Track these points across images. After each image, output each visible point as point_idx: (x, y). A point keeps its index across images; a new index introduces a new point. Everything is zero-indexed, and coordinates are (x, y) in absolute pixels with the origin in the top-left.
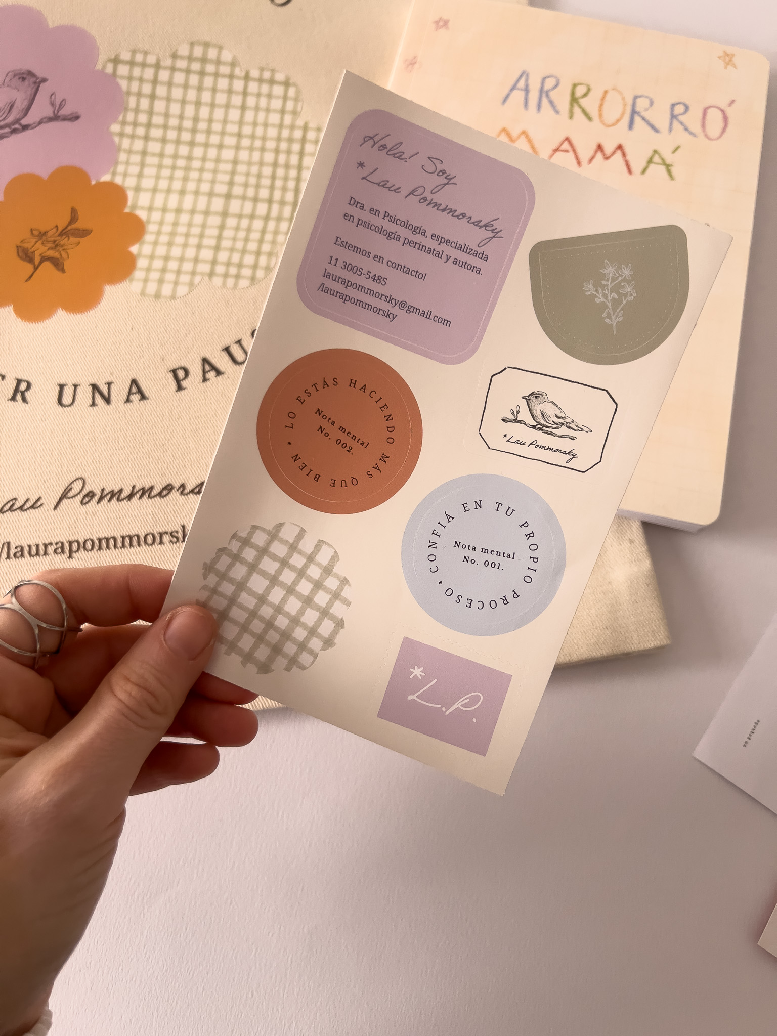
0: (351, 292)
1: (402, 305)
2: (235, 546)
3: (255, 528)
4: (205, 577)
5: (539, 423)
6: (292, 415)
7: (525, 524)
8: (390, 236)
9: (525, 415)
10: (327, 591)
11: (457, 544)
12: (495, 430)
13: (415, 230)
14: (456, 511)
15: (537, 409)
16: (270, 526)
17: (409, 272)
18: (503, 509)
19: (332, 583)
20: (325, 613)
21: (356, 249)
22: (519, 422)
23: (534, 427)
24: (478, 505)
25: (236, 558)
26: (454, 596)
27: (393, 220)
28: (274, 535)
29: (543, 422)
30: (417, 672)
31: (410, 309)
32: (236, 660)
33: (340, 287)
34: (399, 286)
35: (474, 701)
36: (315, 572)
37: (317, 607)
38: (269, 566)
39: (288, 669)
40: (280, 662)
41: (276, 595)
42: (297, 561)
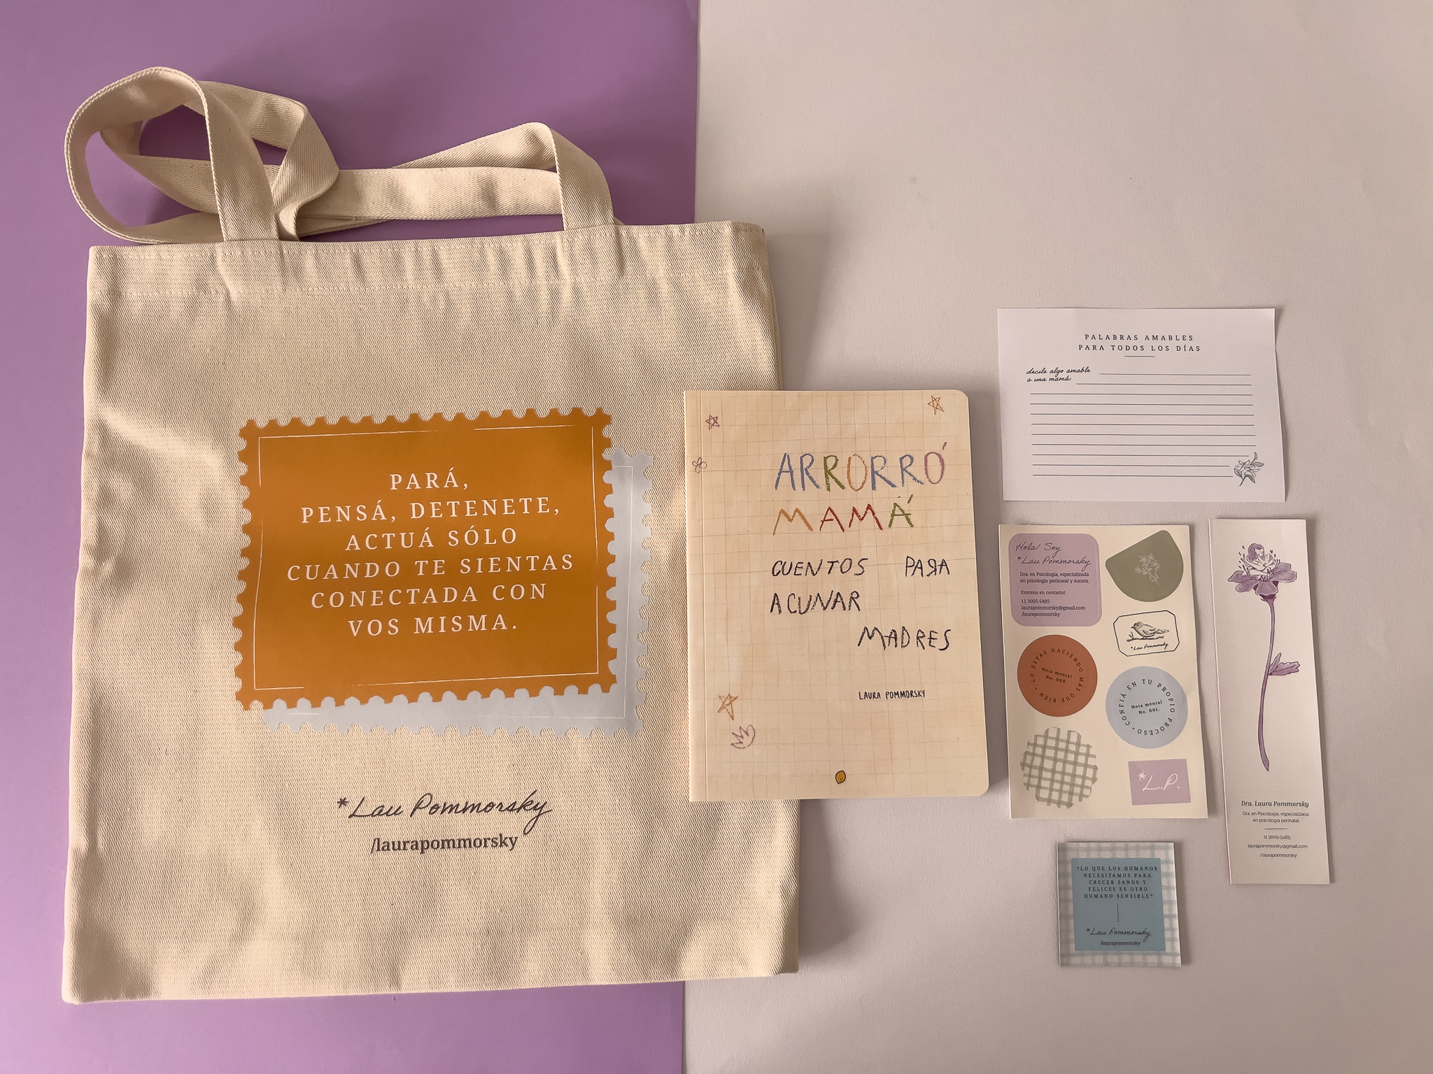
0: (1036, 611)
1: (1060, 608)
2: (1031, 749)
3: (1036, 736)
4: (1023, 769)
5: (1144, 637)
6: (1032, 675)
7: (1160, 685)
8: (1043, 582)
9: (1136, 635)
10: (1082, 754)
11: (1133, 707)
12: (1127, 648)
13: (1052, 575)
14: (1126, 691)
15: (1141, 630)
16: (1043, 733)
17: (1057, 593)
18: (1146, 681)
19: (1083, 750)
20: (1086, 766)
21: (1031, 593)
22: (1135, 639)
23: (1143, 639)
24: (1134, 684)
25: (1034, 754)
26: (1143, 732)
27: (1042, 575)
28: (1046, 736)
29: (1146, 635)
31: (1064, 609)
32: (1054, 806)
33: (1032, 611)
34: (1055, 601)
35: (1174, 778)
36: (1072, 748)
37: (1081, 765)
38: (1050, 753)
39: (1080, 800)
40: (1075, 799)
41: (1059, 767)
42: (1062, 745)
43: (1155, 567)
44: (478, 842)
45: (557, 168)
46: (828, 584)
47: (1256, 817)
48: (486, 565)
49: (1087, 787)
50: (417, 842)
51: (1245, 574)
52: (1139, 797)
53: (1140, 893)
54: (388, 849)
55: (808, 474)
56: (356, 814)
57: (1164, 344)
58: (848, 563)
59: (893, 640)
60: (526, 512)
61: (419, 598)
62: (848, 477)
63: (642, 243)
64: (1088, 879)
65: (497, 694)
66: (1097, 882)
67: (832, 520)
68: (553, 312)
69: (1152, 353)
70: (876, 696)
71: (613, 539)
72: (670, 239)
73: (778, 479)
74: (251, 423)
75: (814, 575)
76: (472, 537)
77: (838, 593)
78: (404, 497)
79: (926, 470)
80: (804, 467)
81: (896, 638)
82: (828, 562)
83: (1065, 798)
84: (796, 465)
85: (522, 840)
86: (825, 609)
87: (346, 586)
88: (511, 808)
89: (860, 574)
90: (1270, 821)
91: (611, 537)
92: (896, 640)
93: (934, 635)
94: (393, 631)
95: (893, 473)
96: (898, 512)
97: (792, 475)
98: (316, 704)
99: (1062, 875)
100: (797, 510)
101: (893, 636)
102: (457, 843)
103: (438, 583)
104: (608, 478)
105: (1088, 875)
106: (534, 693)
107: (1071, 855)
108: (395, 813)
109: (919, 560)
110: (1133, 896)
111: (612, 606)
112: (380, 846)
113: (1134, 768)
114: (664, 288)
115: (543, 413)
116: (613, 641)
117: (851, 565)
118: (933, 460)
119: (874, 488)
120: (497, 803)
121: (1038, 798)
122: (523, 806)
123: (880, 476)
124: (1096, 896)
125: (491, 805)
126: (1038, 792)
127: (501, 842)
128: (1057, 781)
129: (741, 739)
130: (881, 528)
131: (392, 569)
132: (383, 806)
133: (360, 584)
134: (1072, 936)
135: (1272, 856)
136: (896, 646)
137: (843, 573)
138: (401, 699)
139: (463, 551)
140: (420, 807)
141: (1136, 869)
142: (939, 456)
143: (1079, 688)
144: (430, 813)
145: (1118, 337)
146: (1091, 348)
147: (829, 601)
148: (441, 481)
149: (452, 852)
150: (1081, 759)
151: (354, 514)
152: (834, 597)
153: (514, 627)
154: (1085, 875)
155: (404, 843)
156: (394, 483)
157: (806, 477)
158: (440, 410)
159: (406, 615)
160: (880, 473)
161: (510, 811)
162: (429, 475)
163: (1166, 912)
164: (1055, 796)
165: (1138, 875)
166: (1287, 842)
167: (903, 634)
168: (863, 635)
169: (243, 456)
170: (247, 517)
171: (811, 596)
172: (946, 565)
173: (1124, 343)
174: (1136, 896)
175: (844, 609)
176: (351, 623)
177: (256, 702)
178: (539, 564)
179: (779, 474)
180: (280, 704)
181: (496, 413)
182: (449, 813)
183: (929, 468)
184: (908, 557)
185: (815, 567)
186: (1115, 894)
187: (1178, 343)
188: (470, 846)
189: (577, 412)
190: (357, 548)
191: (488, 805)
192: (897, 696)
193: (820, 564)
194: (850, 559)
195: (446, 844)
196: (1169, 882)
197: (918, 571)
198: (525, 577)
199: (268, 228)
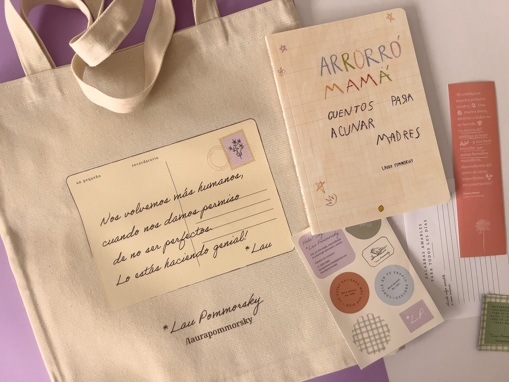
46: (357, 118)
58: (364, 105)
62: (356, 62)
67: (352, 86)
70: (390, 167)
75: (349, 115)
77: (363, 121)
80: (333, 62)
82: (355, 107)
84: (329, 62)
86: (357, 130)
89: (371, 110)
92: (394, 138)
93: (412, 132)
95: (376, 56)
96: (383, 75)
97: (328, 67)
100: (334, 85)
109: (398, 97)
118: (395, 46)
119: (369, 65)
129: (331, 201)
130: (376, 85)
136: (395, 141)
137: (363, 111)
142: (397, 43)
147: (359, 126)
152: (361, 124)
157: (335, 66)
160: (370, 57)
167: (397, 134)
168: (378, 139)
171: (350, 126)
172: (411, 96)
175: (367, 128)
179: (322, 68)
183: (393, 50)
184: (392, 96)
185: (349, 110)
192: (400, 165)
197: (398, 102)
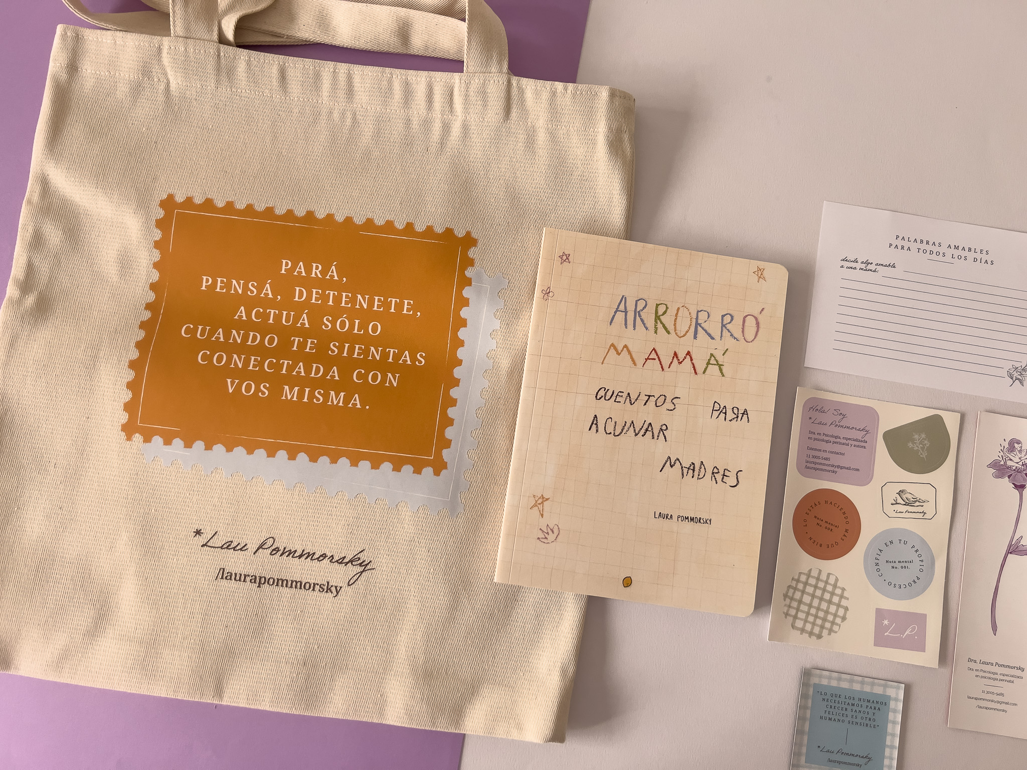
0: (817, 466)
1: (838, 467)
2: (794, 584)
3: (800, 573)
4: (785, 600)
5: (907, 503)
6: (805, 521)
7: (913, 547)
8: (827, 442)
9: (899, 500)
10: (837, 595)
11: (887, 562)
12: (890, 509)
13: (836, 437)
14: (883, 547)
15: (904, 497)
16: (806, 572)
17: (837, 453)
18: (902, 542)
19: (838, 591)
20: (839, 605)
21: (816, 450)
22: (898, 504)
23: (905, 505)
24: (891, 542)
25: (795, 589)
26: (893, 585)
27: (827, 436)
28: (809, 575)
29: (908, 502)
30: (886, 622)
31: (842, 468)
32: (806, 635)
33: (813, 465)
34: (835, 460)
35: (913, 629)
36: (829, 588)
37: (834, 604)
38: (810, 590)
39: (829, 634)
40: (825, 632)
41: (816, 603)
42: (821, 585)
43: (925, 444)
44: (308, 585)
45: (467, 17)
46: (643, 414)
47: (977, 673)
48: (351, 350)
49: (837, 624)
50: (256, 577)
51: (1002, 463)
52: (880, 640)
53: (869, 723)
54: (231, 579)
55: (640, 316)
56: (208, 544)
57: (963, 254)
58: (663, 398)
59: (691, 472)
60: (392, 310)
61: (290, 368)
62: (675, 325)
63: (529, 95)
64: (825, 703)
65: (344, 462)
66: (833, 707)
67: (654, 359)
68: (442, 143)
69: (952, 260)
70: (669, 517)
71: (463, 346)
72: (554, 94)
73: (614, 316)
74: (171, 197)
75: (631, 404)
76: (342, 324)
77: (650, 424)
78: (292, 280)
79: (743, 329)
80: (638, 310)
81: (694, 470)
82: (646, 395)
83: (817, 630)
84: (631, 307)
85: (345, 589)
86: (636, 435)
87: (230, 348)
88: (341, 561)
89: (672, 410)
90: (990, 678)
91: (461, 343)
92: (693, 472)
93: (727, 473)
94: (263, 393)
95: (714, 327)
96: (713, 361)
97: (626, 315)
98: (188, 445)
99: (804, 696)
100: (625, 346)
101: (692, 468)
102: (290, 583)
103: (308, 360)
104: (467, 292)
105: (826, 700)
106: (375, 466)
107: (815, 680)
108: (241, 549)
109: (725, 406)
110: (862, 724)
111: (453, 402)
112: (224, 575)
113: (880, 614)
114: (542, 137)
115: (420, 227)
116: (449, 433)
117: (665, 401)
118: (750, 321)
119: (695, 337)
120: (329, 555)
121: (793, 627)
122: (351, 561)
123: (703, 328)
124: (830, 719)
125: (324, 556)
126: (794, 622)
127: (327, 588)
128: (812, 615)
129: (546, 535)
130: (696, 373)
131: (271, 341)
132: (232, 542)
133: (242, 349)
134: (804, 750)
135: (986, 708)
136: (693, 477)
137: (657, 406)
138: (261, 453)
139: (333, 335)
140: (263, 547)
141: (869, 701)
142: (756, 319)
143: (843, 538)
144: (271, 554)
145: (925, 242)
146: (900, 247)
147: (641, 429)
148: (324, 272)
149: (286, 591)
150: (836, 599)
151: (246, 288)
152: (646, 426)
153: (367, 407)
154: (824, 700)
155: (245, 576)
156: (284, 268)
157: (638, 318)
158: (333, 211)
159: (277, 381)
160: (702, 325)
161: (339, 563)
162: (314, 265)
163: (888, 742)
164: (808, 627)
165: (869, 707)
166: (1000, 698)
167: (701, 468)
168: (666, 463)
169: (160, 224)
170: (155, 276)
171: (626, 422)
172: (747, 414)
173: (928, 247)
174: (865, 725)
175: (653, 438)
176: (229, 381)
177: (137, 435)
178: (397, 357)
179: (615, 312)
180: (158, 440)
181: (380, 221)
182: (287, 556)
183: (746, 327)
184: (715, 402)
185: (633, 397)
186: (847, 719)
187: (976, 255)
188: (301, 588)
189: (449, 232)
190: (244, 318)
191: (321, 556)
192: (687, 520)
193: (639, 396)
194: (665, 396)
195: (281, 582)
196: (895, 717)
197: (723, 415)
198: (383, 366)
199: (210, 30)
